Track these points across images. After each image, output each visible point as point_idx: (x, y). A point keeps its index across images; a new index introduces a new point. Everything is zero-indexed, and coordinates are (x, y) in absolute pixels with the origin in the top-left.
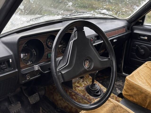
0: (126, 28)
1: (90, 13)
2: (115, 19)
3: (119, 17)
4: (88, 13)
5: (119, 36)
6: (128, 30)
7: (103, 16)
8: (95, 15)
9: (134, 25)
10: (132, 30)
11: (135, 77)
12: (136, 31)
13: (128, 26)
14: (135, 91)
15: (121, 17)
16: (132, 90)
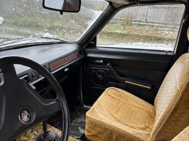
0: (78, 52)
1: (28, 39)
2: (63, 42)
3: (68, 40)
4: (25, 39)
5: (70, 63)
6: (80, 54)
7: (47, 40)
8: (36, 40)
9: (86, 48)
10: (85, 54)
11: (96, 111)
12: (90, 55)
13: (80, 50)
14: (99, 129)
15: (69, 40)
16: (95, 128)
